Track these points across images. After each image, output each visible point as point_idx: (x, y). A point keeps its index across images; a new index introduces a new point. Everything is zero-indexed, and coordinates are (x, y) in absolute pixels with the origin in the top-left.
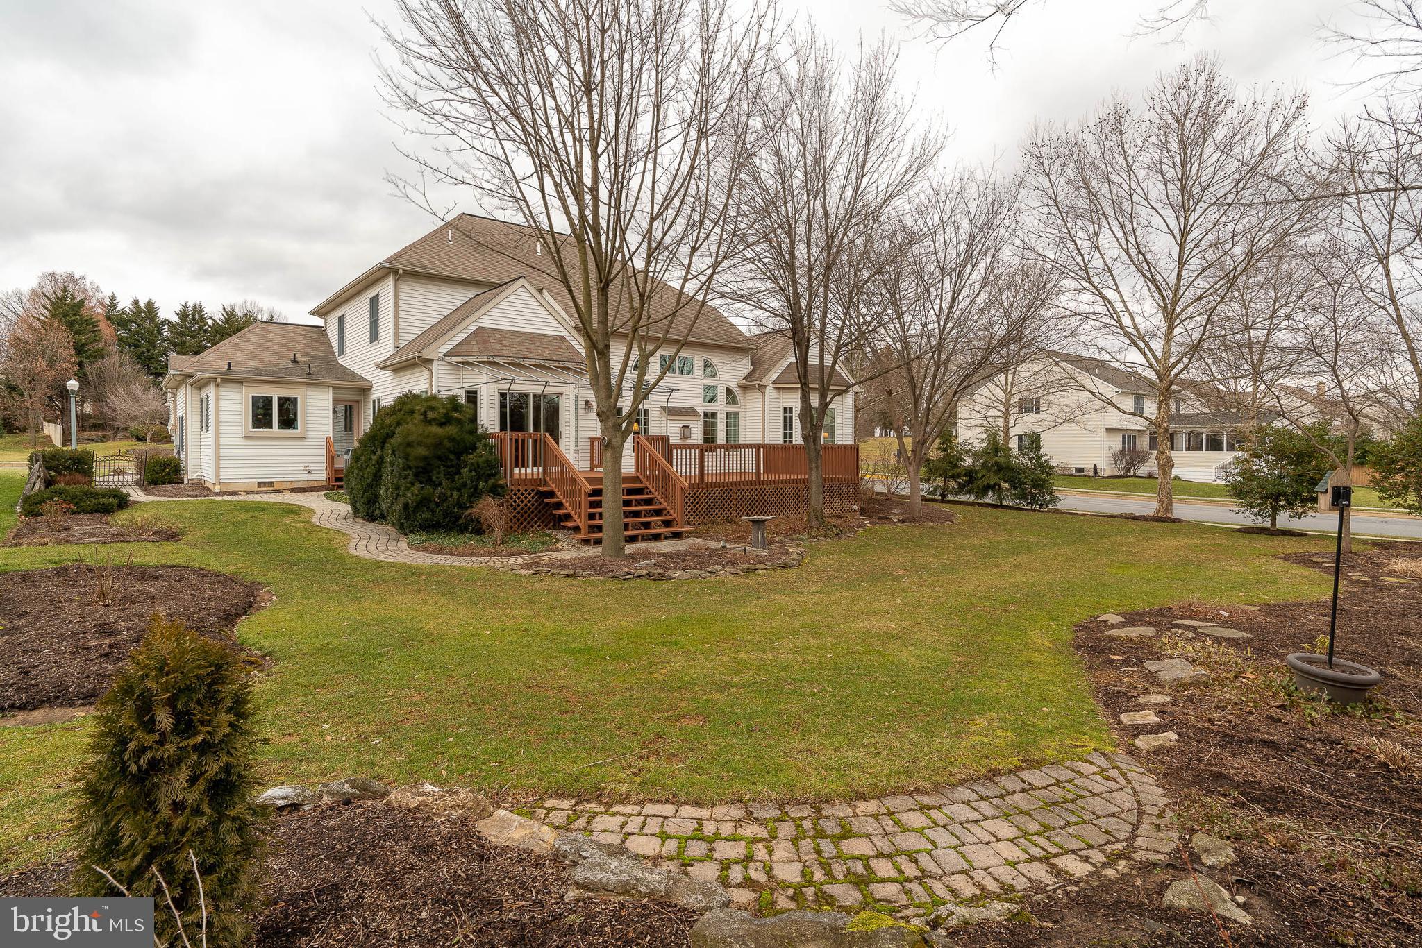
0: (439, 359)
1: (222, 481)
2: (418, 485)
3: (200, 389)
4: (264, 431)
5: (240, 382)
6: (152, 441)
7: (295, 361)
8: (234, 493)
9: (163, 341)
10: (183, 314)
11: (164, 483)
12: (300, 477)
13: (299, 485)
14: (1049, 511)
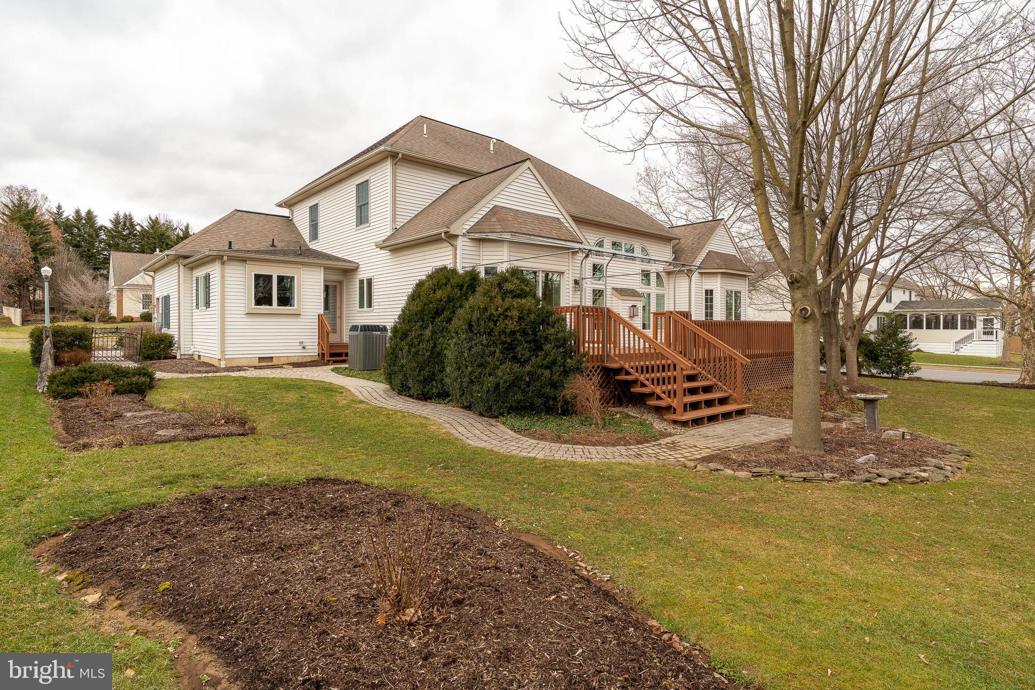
0: (464, 235)
1: (226, 357)
2: (508, 364)
3: (192, 269)
4: (264, 308)
5: (244, 260)
6: (100, 321)
7: (273, 245)
8: (240, 369)
9: (100, 242)
10: (116, 222)
11: (159, 358)
12: (296, 353)
13: (295, 360)
14: (910, 379)
